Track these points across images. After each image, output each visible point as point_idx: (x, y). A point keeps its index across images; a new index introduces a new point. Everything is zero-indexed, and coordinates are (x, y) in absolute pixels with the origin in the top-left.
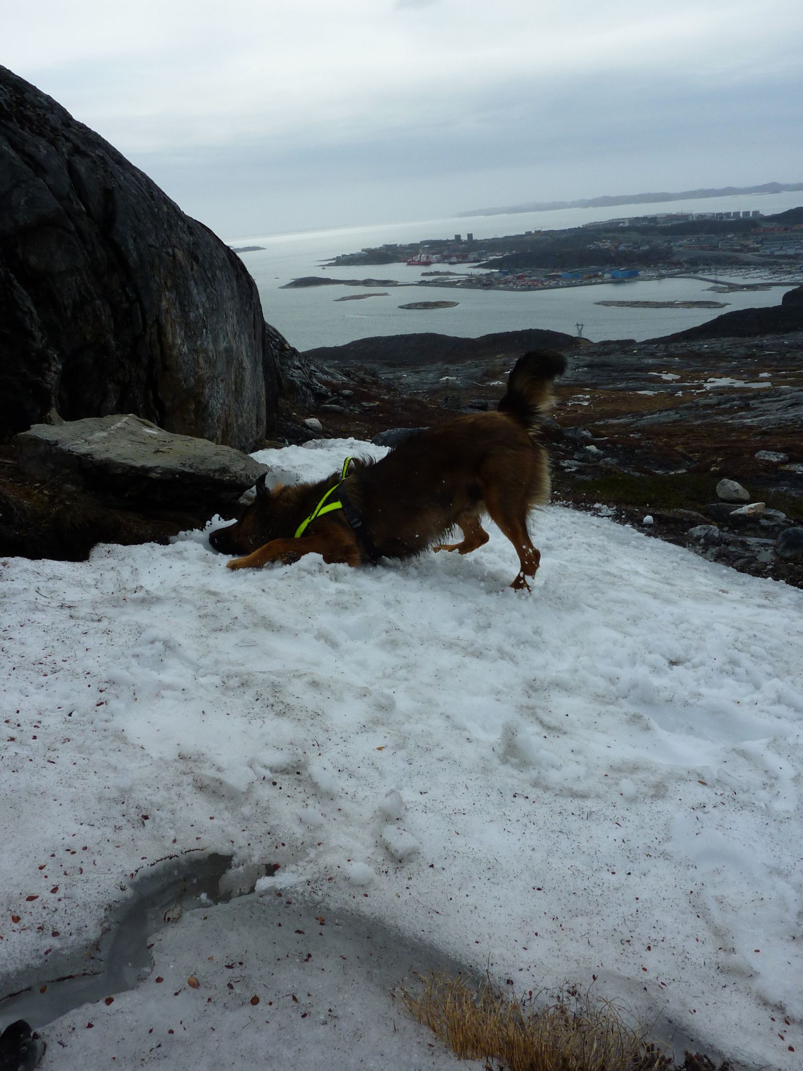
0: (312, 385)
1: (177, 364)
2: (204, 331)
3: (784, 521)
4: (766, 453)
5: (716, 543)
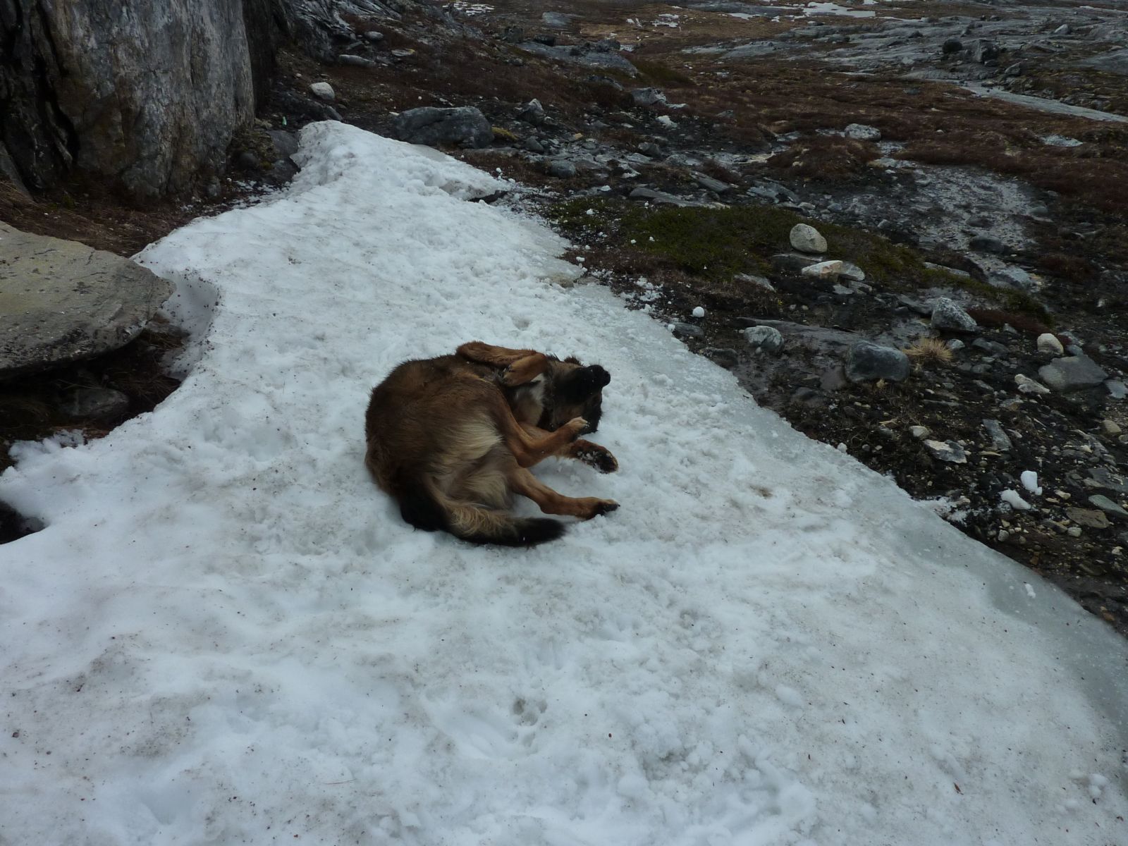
0: (330, 23)
1: (80, 65)
2: (124, 9)
3: (861, 289)
4: (858, 128)
5: (775, 352)
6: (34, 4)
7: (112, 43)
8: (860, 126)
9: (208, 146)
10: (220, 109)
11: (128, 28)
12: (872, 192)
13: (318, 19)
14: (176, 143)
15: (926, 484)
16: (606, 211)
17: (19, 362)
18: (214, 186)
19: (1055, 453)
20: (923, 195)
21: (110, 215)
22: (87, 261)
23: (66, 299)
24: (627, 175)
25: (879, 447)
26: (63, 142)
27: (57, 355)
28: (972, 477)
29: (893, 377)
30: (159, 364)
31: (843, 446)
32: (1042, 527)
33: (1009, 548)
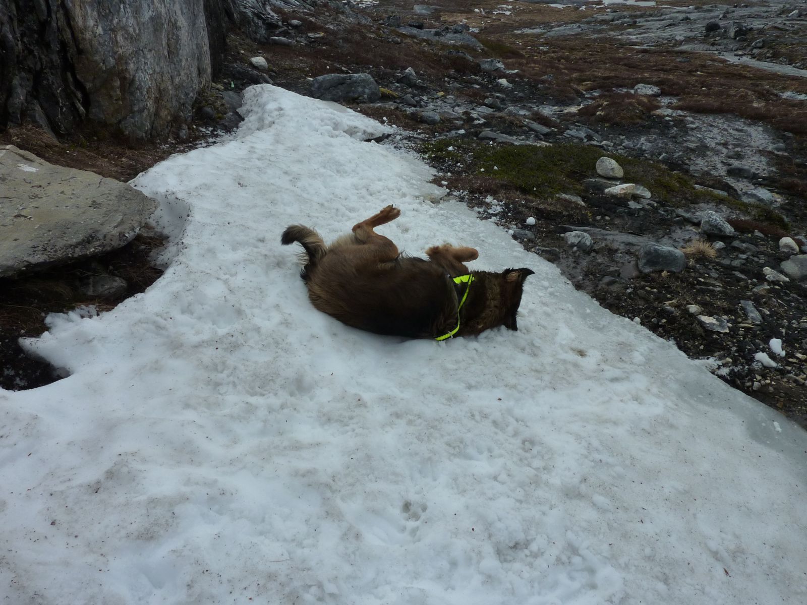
0: (264, 15)
1: (91, 46)
2: (122, 6)
3: (649, 204)
4: (643, 87)
5: (587, 251)
6: (59, 3)
7: (113, 30)
8: (646, 86)
9: (179, 103)
10: (188, 76)
11: (124, 20)
12: (655, 133)
13: (256, 11)
14: (157, 101)
15: (699, 348)
16: (463, 148)
17: (52, 258)
18: (184, 131)
19: (794, 326)
20: (693, 136)
21: (111, 153)
22: (98, 185)
23: (84, 213)
24: (477, 122)
25: (664, 321)
26: (79, 101)
27: (78, 252)
28: (733, 343)
29: (673, 269)
30: (148, 258)
31: (637, 319)
32: (785, 380)
33: (761, 395)
